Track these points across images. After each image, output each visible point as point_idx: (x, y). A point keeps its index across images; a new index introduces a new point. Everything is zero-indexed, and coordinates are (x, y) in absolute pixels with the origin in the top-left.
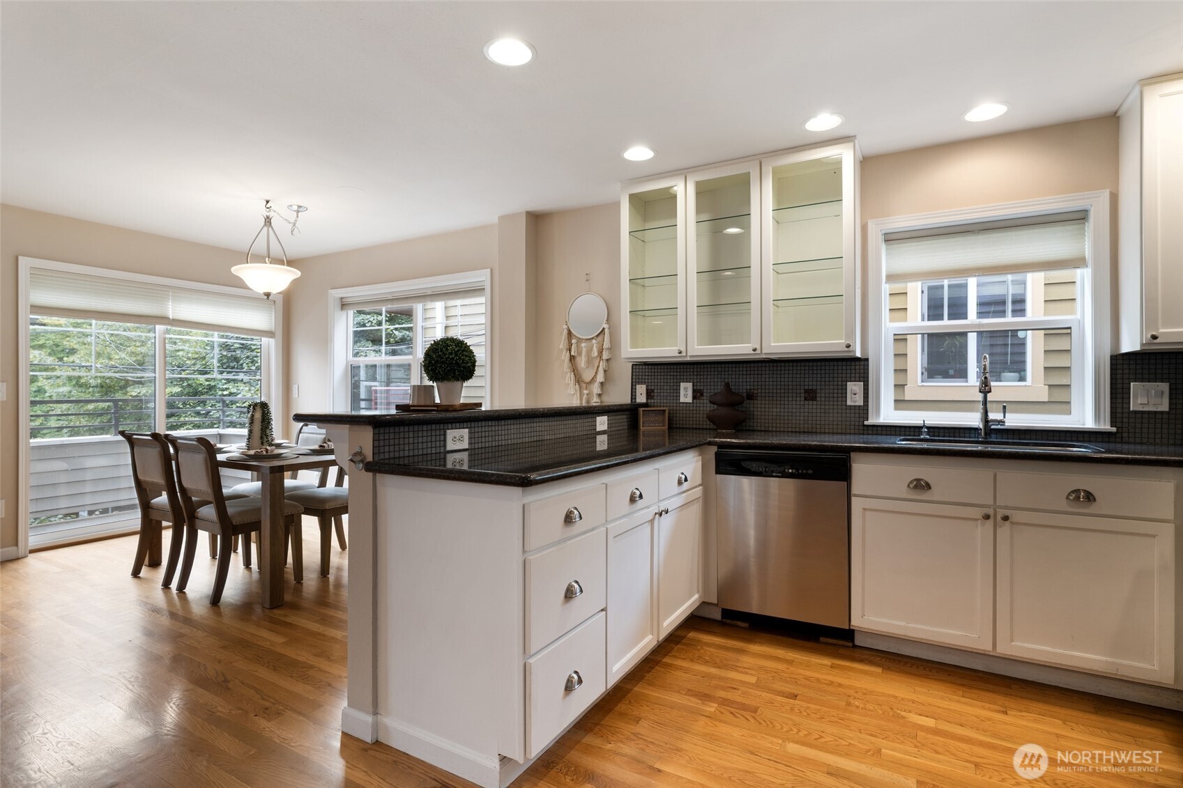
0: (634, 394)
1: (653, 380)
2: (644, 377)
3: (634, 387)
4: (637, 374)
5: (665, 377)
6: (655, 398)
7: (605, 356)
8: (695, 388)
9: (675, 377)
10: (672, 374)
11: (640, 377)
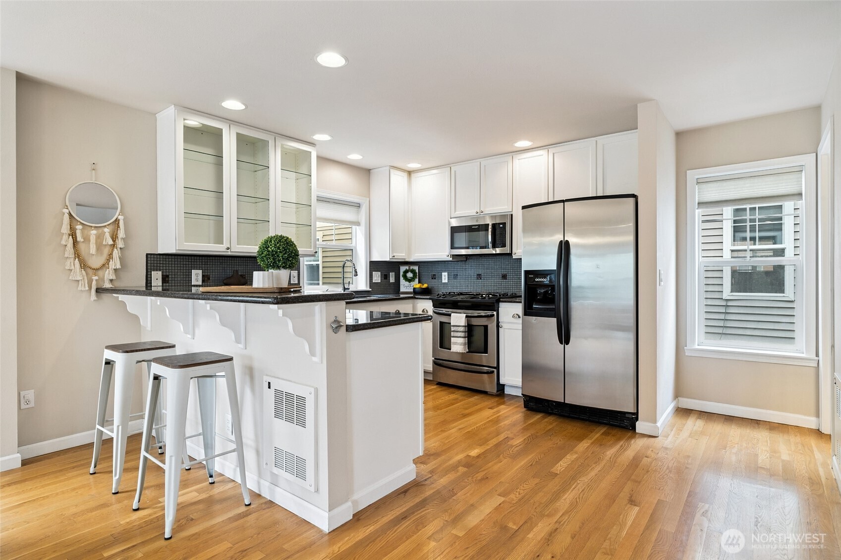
0: (149, 279)
1: (167, 268)
2: (159, 265)
3: (149, 273)
4: (152, 262)
5: (179, 265)
6: (170, 282)
7: (120, 244)
8: (204, 274)
9: (187, 266)
10: (185, 263)
11: (155, 265)
